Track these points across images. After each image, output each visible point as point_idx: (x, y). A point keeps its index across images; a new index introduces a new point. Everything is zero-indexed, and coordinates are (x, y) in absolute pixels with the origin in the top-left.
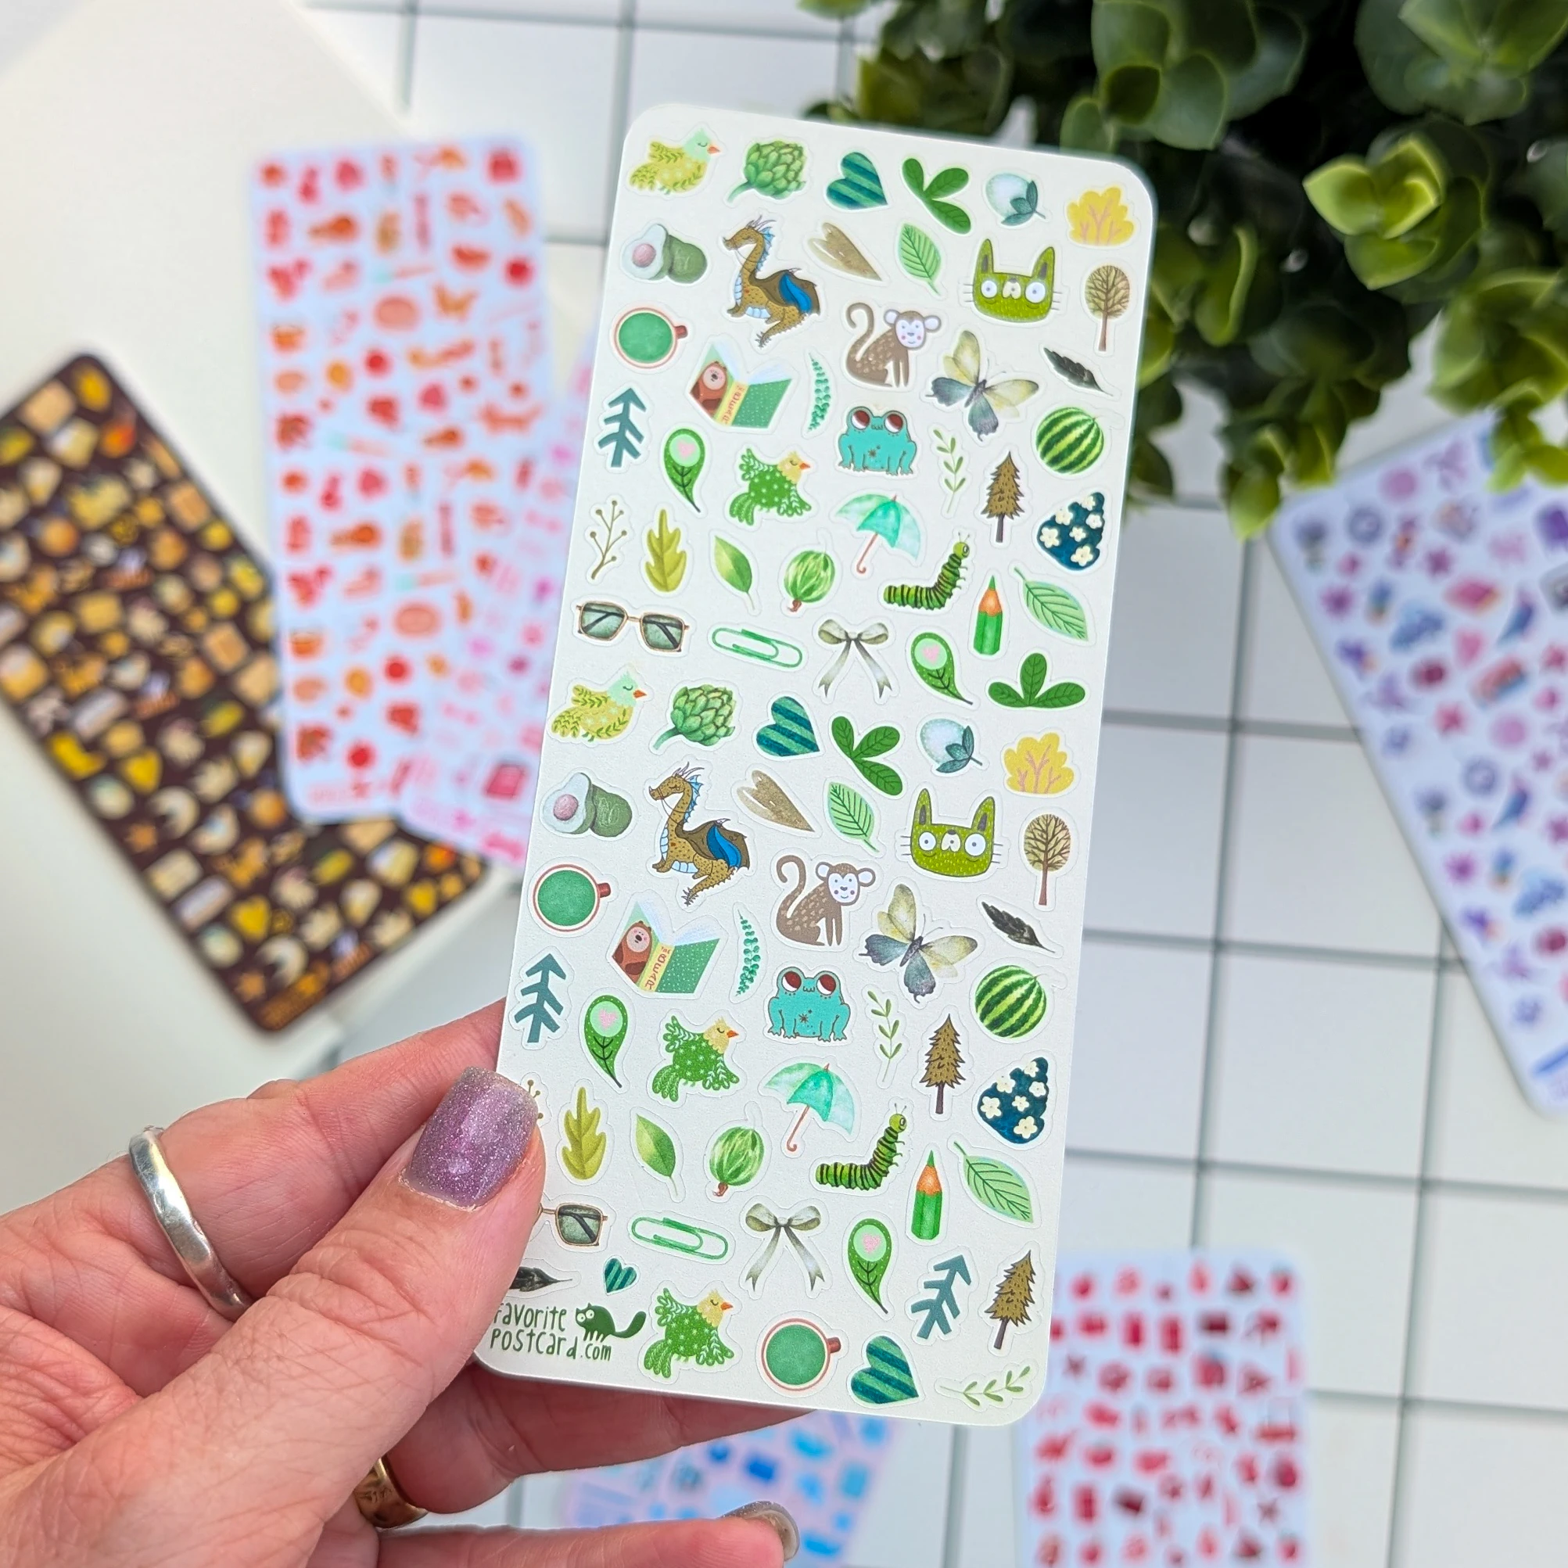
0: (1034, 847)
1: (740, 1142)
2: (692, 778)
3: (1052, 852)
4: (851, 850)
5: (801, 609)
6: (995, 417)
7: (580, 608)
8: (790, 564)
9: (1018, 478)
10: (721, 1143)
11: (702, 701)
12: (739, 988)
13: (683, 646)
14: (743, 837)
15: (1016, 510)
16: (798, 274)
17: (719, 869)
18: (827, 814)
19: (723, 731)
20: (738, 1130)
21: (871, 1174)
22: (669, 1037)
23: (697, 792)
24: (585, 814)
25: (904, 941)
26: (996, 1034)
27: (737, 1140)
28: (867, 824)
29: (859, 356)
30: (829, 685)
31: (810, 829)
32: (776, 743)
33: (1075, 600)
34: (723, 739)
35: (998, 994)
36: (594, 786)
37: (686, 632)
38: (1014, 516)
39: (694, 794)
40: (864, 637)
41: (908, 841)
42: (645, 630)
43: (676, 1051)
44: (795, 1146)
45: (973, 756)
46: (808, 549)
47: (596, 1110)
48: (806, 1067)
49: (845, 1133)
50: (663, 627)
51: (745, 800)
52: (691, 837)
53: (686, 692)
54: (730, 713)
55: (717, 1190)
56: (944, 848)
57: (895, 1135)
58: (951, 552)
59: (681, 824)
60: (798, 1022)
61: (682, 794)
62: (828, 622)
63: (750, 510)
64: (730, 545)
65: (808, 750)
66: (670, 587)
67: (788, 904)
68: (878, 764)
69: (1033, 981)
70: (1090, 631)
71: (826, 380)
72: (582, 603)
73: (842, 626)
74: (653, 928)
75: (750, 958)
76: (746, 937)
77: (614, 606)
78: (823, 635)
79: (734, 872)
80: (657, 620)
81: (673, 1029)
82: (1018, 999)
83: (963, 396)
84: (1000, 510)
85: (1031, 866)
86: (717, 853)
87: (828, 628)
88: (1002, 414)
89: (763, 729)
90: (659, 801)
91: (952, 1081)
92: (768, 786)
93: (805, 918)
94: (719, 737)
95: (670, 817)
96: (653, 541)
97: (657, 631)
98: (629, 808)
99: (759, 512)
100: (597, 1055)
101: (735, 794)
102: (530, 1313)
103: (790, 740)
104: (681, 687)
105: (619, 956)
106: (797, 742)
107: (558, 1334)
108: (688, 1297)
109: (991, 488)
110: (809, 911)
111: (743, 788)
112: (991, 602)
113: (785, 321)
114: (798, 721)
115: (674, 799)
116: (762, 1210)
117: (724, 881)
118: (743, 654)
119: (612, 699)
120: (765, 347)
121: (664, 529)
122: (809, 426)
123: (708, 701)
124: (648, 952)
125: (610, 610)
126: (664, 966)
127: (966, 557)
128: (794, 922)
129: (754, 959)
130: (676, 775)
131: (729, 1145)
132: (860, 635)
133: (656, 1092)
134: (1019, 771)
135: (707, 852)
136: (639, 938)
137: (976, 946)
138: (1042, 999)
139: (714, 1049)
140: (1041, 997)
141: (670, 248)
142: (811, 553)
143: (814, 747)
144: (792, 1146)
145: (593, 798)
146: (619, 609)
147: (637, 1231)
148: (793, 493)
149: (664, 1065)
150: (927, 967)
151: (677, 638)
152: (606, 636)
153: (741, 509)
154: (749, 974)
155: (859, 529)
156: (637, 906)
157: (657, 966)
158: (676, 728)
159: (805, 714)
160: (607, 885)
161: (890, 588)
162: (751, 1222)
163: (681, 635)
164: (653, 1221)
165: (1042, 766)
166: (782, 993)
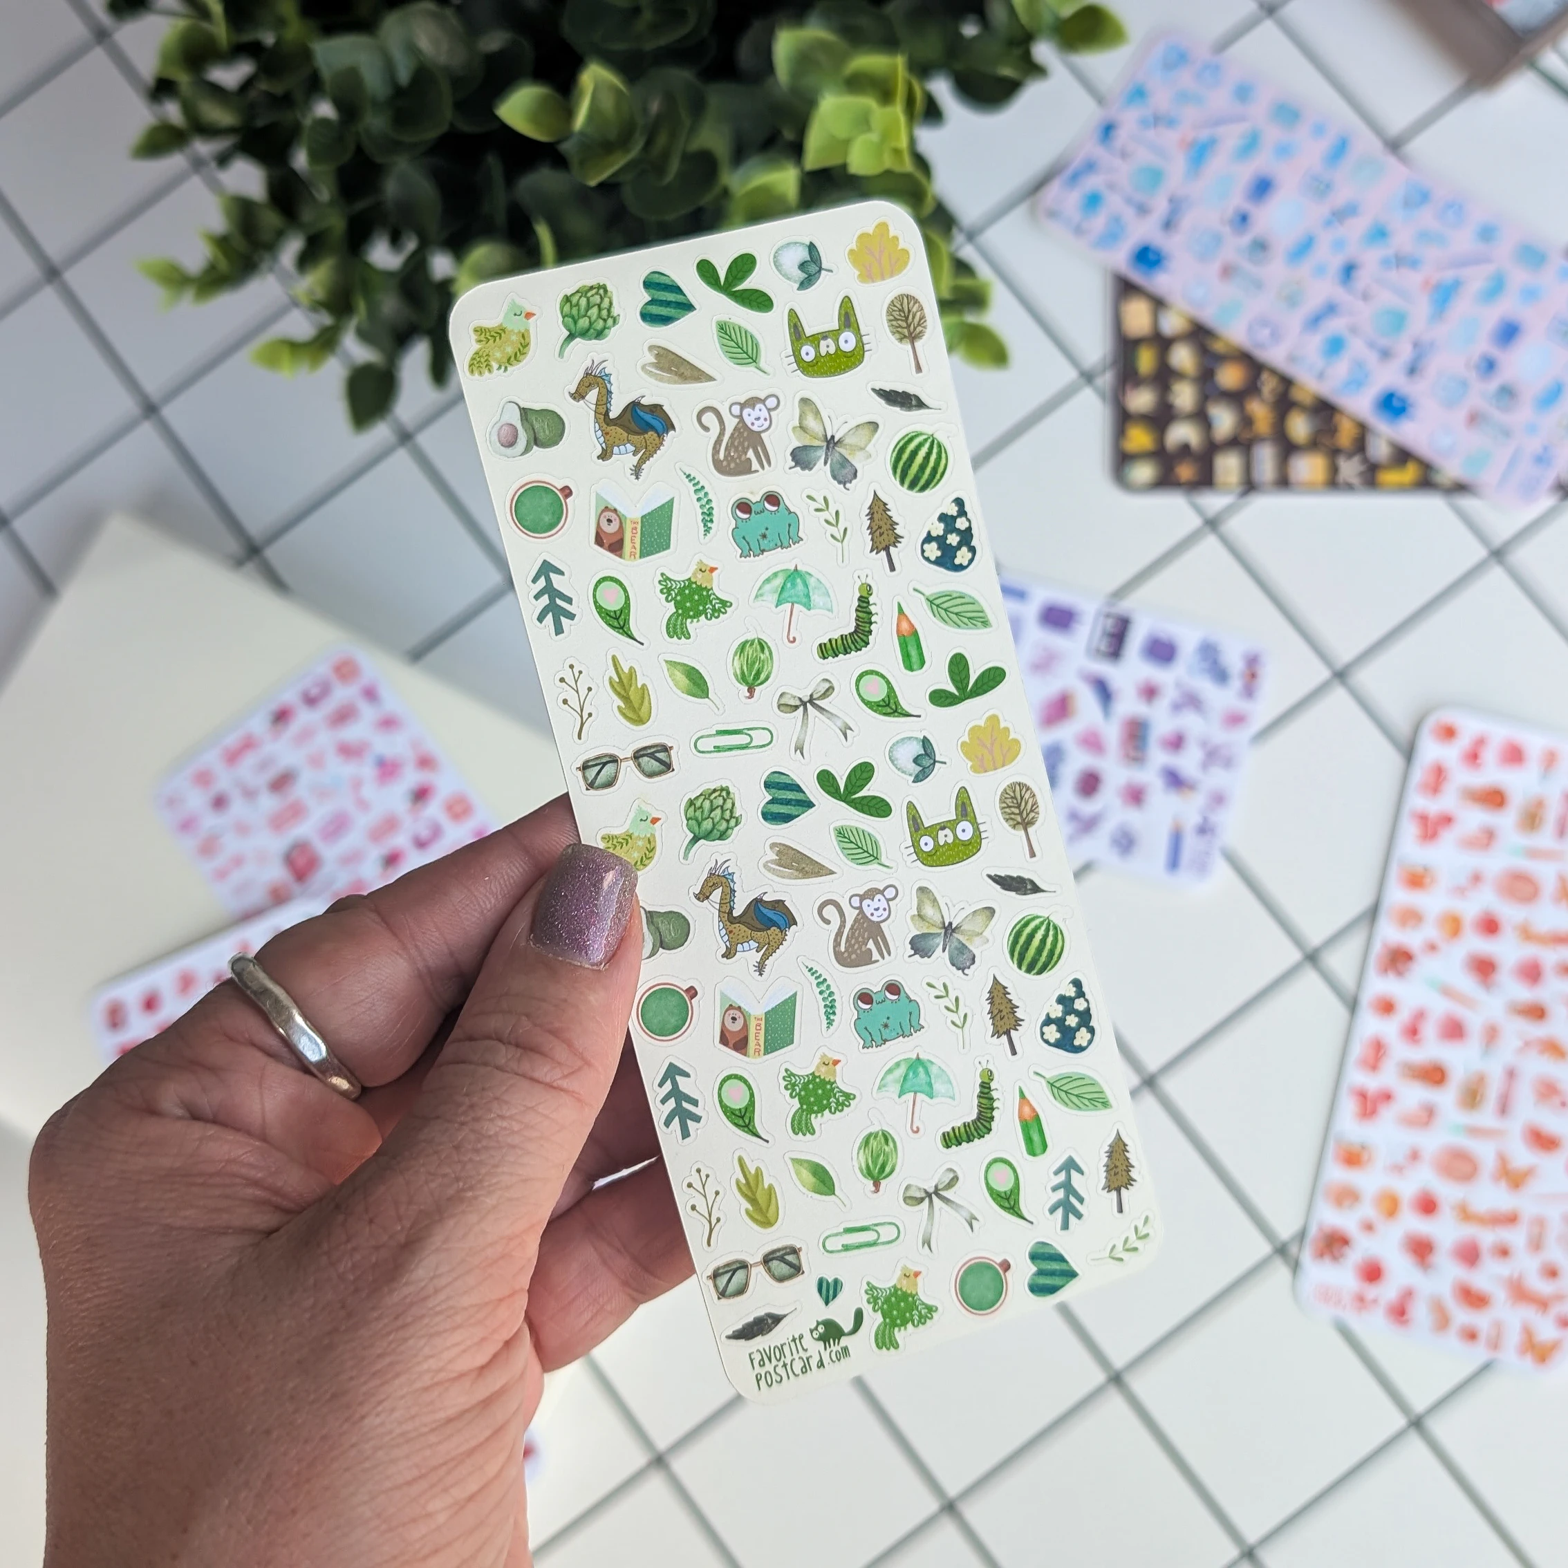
0: (1010, 814)
1: (875, 1143)
2: (724, 871)
3: (1025, 812)
4: (872, 876)
5: (756, 694)
6: (852, 465)
7: (579, 768)
8: (734, 659)
9: (889, 510)
10: (862, 1151)
11: (707, 804)
12: (828, 1023)
13: (675, 765)
14: (783, 902)
15: (897, 538)
16: (644, 402)
17: (774, 936)
18: (841, 855)
19: (733, 822)
20: (870, 1135)
21: (981, 1125)
22: (789, 1087)
23: (732, 881)
24: (651, 937)
25: (939, 931)
26: (1034, 974)
27: (872, 1142)
28: (875, 848)
29: (722, 456)
30: (803, 748)
31: (832, 873)
32: (779, 813)
33: (970, 597)
34: (736, 829)
35: (1025, 942)
36: (649, 912)
37: (673, 753)
38: (896, 544)
39: (731, 883)
40: (815, 696)
41: (912, 850)
42: (639, 765)
43: (799, 1094)
44: (918, 1128)
45: (937, 759)
46: (742, 640)
47: (758, 1169)
48: (902, 1063)
49: (950, 1101)
50: (652, 756)
51: (773, 871)
52: (743, 920)
53: (691, 803)
54: (733, 804)
55: (873, 1189)
56: (941, 844)
57: (987, 1086)
58: (858, 595)
59: (730, 912)
60: (882, 1029)
61: (721, 888)
62: (782, 695)
63: (683, 625)
64: (679, 663)
65: (806, 809)
66: (645, 720)
67: (839, 940)
68: (865, 797)
69: (1047, 921)
70: (991, 617)
71: (703, 487)
72: (579, 764)
73: (795, 694)
74: (742, 1005)
75: (826, 996)
76: (816, 982)
77: (606, 755)
78: (782, 708)
79: (787, 933)
80: (645, 752)
81: (789, 1079)
82: (1041, 940)
83: (820, 457)
84: (883, 545)
85: (1013, 830)
86: (768, 924)
87: (784, 701)
88: (857, 461)
89: (764, 807)
90: (706, 902)
91: (1015, 1026)
92: (786, 851)
93: (856, 947)
94: (732, 828)
95: (719, 911)
96: (616, 685)
97: (649, 761)
98: (684, 917)
99: (691, 626)
100: (739, 1126)
101: (763, 870)
102: (777, 1350)
103: (789, 807)
104: (686, 800)
105: (724, 1040)
106: (794, 806)
107: (804, 1356)
108: (886, 1281)
109: (870, 527)
110: (857, 939)
111: (767, 862)
112: (905, 626)
113: (650, 448)
114: (789, 788)
115: (717, 895)
116: (913, 1189)
117: (782, 944)
118: (725, 751)
119: (636, 834)
120: (641, 478)
121: (620, 672)
122: (703, 533)
123: (711, 802)
124: (746, 1026)
125: (604, 760)
126: (762, 1032)
127: (871, 595)
128: (849, 953)
129: (829, 996)
130: (711, 874)
131: (869, 1150)
132: (811, 696)
133: (797, 1134)
134: (976, 757)
135: (760, 926)
136: (734, 1019)
137: (994, 911)
138: (1059, 932)
139: (827, 1080)
140: (1057, 931)
141: (527, 420)
142: (747, 642)
143: (810, 805)
144: (915, 1129)
145: (652, 922)
146: (611, 756)
147: (828, 1248)
148: (712, 597)
149: (794, 1110)
150: (963, 945)
151: (667, 761)
152: (610, 784)
153: (676, 629)
154: (830, 1009)
155: (777, 606)
156: (722, 994)
157: (757, 1035)
158: (695, 836)
159: (792, 780)
160: (692, 988)
161: (820, 645)
162: (908, 1201)
163: (669, 756)
164: (837, 1235)
165: (992, 744)
166: (861, 1012)
